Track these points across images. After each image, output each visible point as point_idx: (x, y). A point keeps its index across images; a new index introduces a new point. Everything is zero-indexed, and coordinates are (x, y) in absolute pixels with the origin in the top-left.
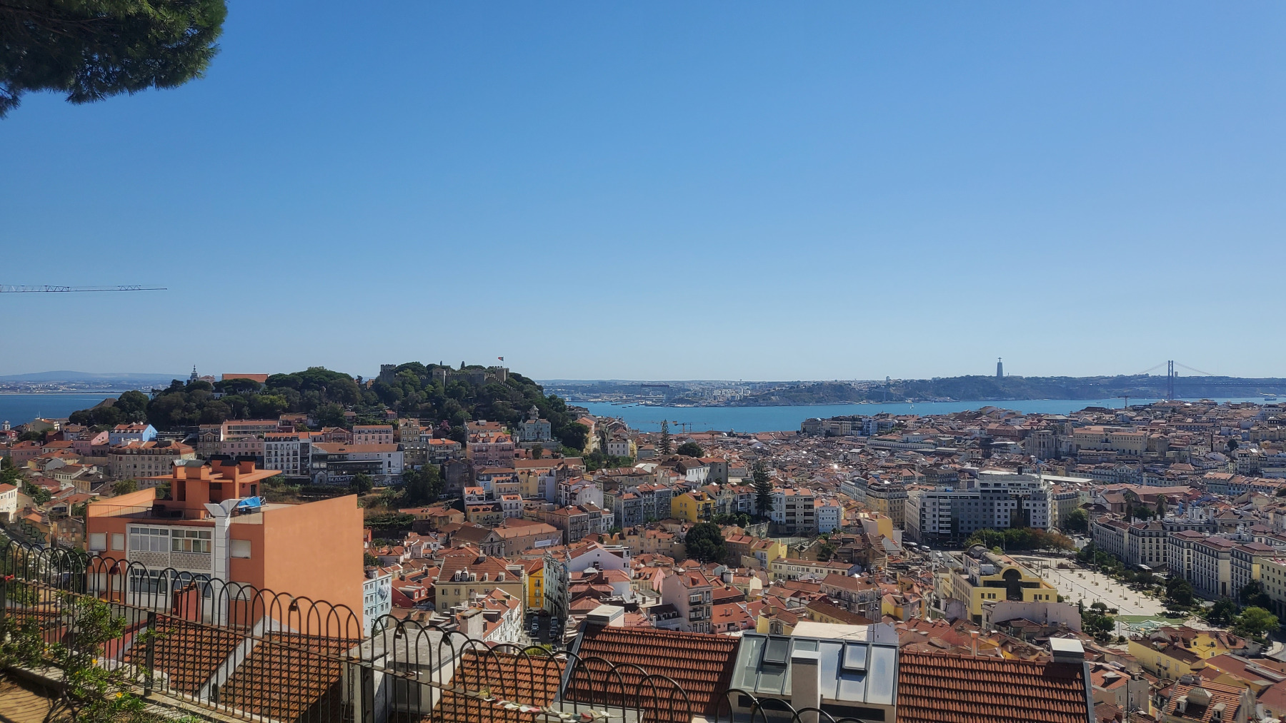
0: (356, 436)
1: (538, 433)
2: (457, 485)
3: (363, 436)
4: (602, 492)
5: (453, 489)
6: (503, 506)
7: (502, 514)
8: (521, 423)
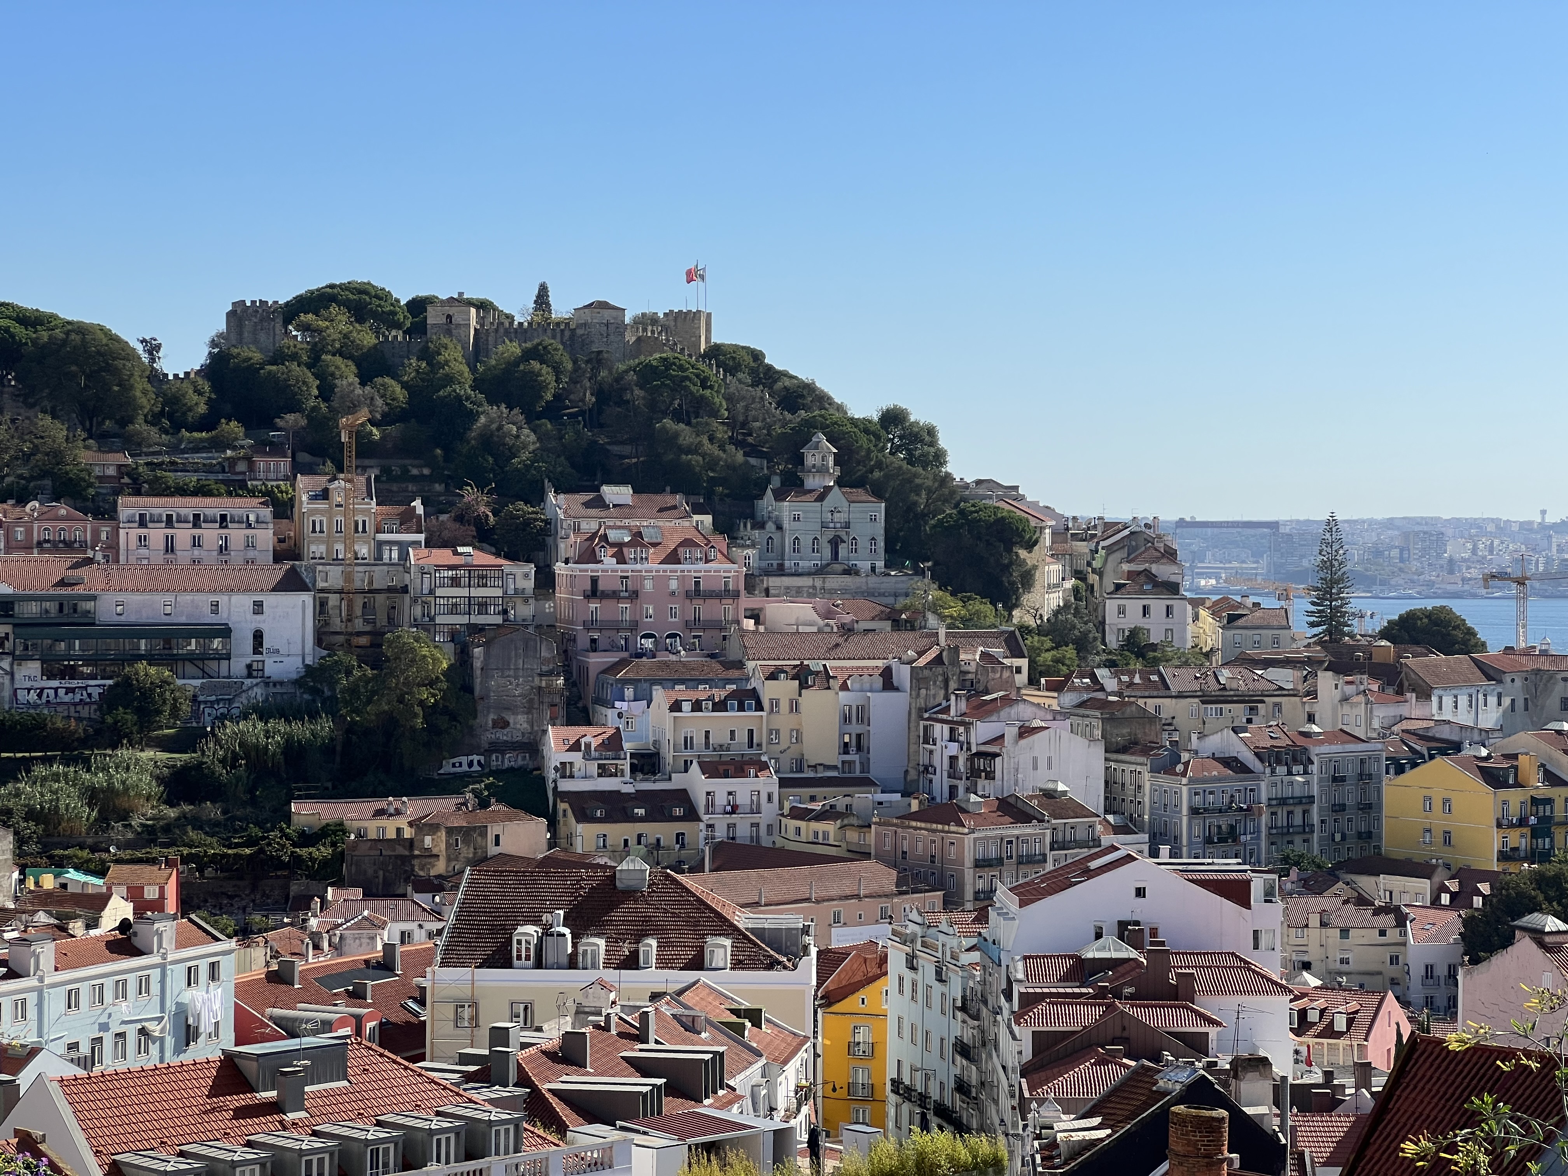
0: (128, 536)
1: (835, 543)
2: (520, 722)
3: (157, 535)
4: (1098, 752)
5: (503, 735)
6: (700, 802)
7: (697, 832)
8: (767, 503)
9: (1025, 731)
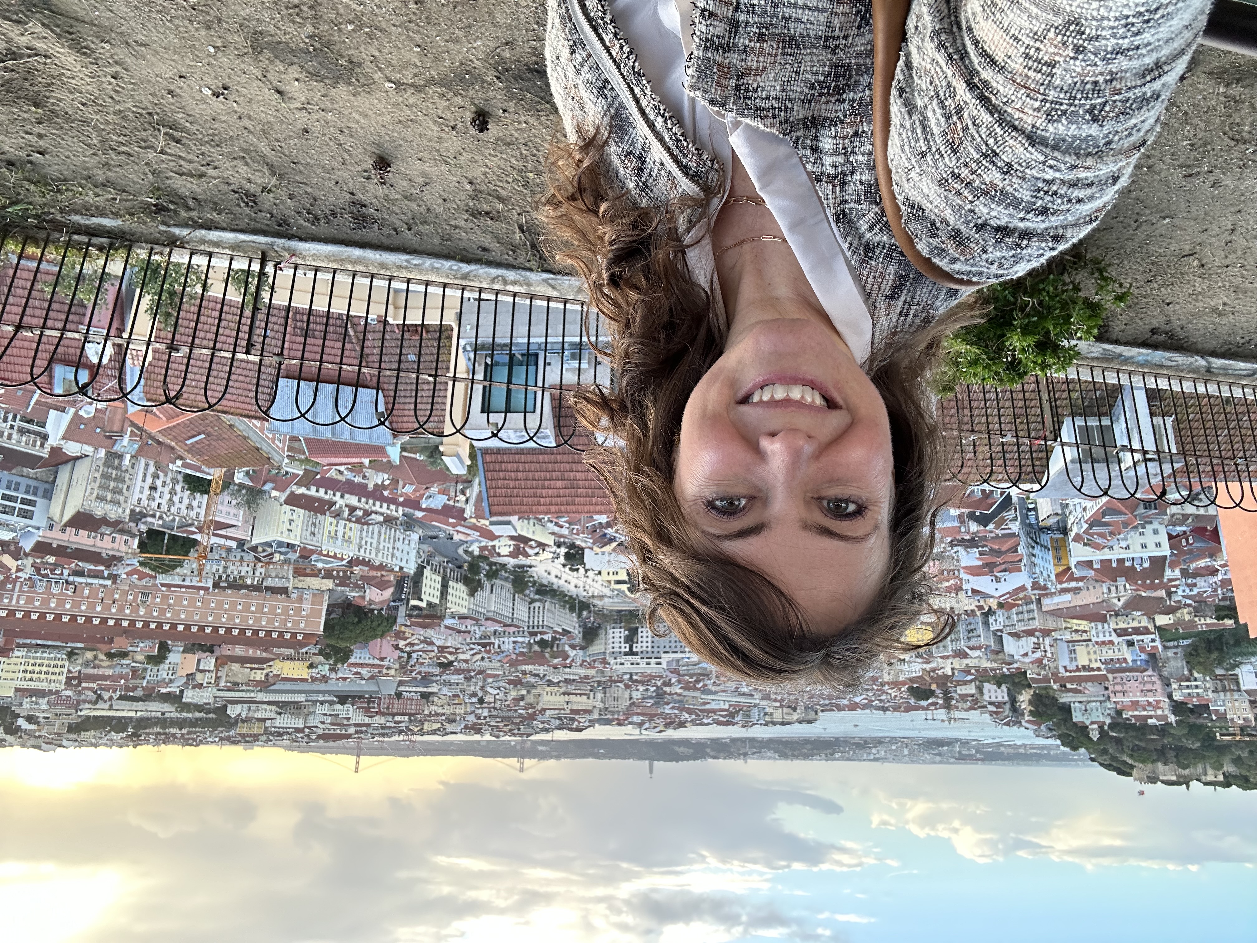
1: (1086, 710)
2: (1171, 653)
5: (1175, 650)
6: (1113, 633)
7: (1113, 626)
8: (1108, 721)
9: (1026, 655)
